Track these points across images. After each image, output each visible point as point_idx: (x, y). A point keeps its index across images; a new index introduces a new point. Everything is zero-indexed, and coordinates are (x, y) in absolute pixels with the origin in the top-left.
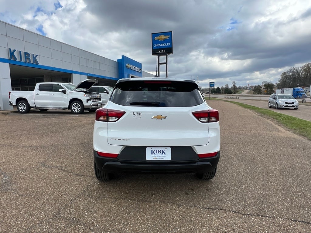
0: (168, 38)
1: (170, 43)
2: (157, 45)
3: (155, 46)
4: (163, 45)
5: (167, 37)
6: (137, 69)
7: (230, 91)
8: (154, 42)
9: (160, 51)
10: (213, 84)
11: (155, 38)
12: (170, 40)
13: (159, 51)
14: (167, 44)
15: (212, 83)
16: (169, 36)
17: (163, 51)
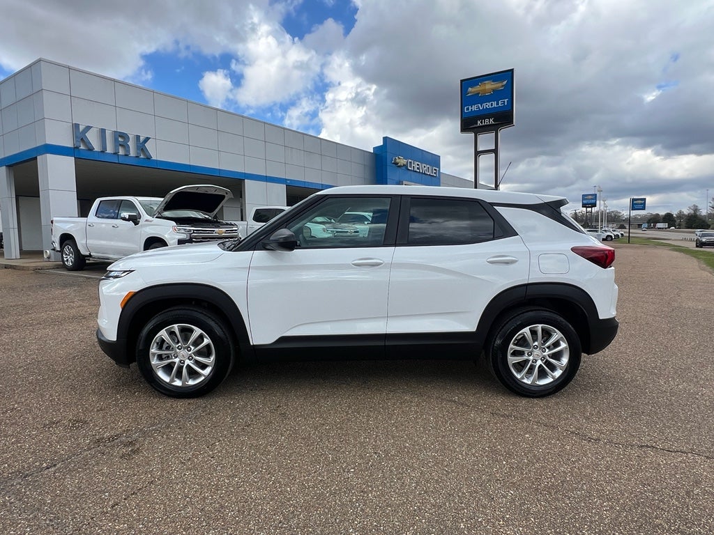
0: (503, 86)
1: (506, 100)
2: (474, 108)
3: (468, 109)
4: (487, 105)
5: (500, 85)
6: (424, 168)
7: (704, 221)
8: (465, 100)
9: (481, 122)
10: (641, 204)
11: (470, 89)
12: (508, 92)
13: (479, 122)
14: (498, 104)
15: (640, 202)
16: (505, 83)
17: (487, 120)
